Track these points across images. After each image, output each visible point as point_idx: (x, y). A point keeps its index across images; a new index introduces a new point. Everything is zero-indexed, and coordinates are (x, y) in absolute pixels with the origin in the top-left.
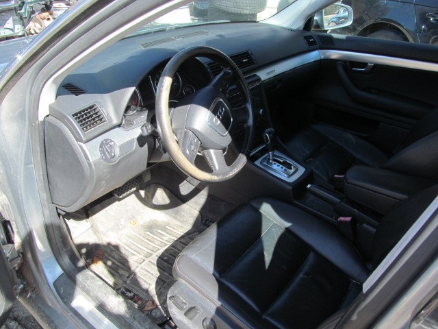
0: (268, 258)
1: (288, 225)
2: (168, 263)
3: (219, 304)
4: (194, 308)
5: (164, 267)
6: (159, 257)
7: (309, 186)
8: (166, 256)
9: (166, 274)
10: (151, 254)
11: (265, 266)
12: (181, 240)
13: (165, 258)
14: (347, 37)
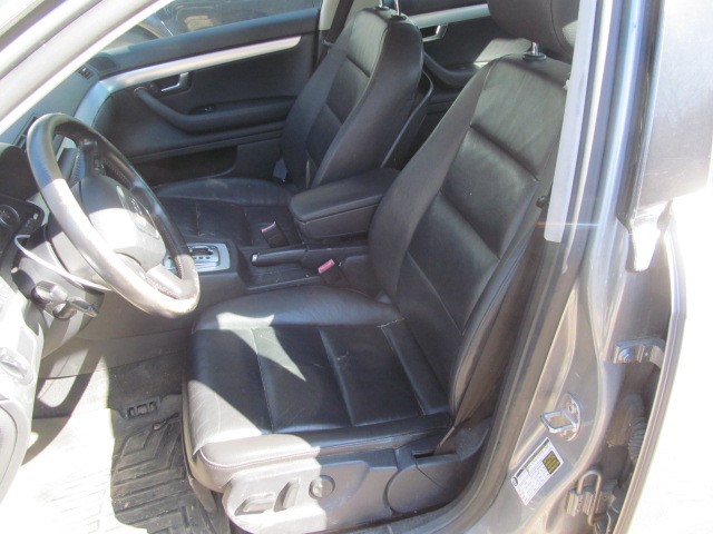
0: (293, 369)
1: (270, 319)
2: (138, 506)
3: (316, 450)
4: (287, 488)
5: (140, 515)
6: (116, 513)
7: (255, 258)
8: (124, 502)
9: (153, 520)
10: (98, 521)
11: (301, 380)
12: (118, 467)
13: (126, 505)
14: (130, 48)
